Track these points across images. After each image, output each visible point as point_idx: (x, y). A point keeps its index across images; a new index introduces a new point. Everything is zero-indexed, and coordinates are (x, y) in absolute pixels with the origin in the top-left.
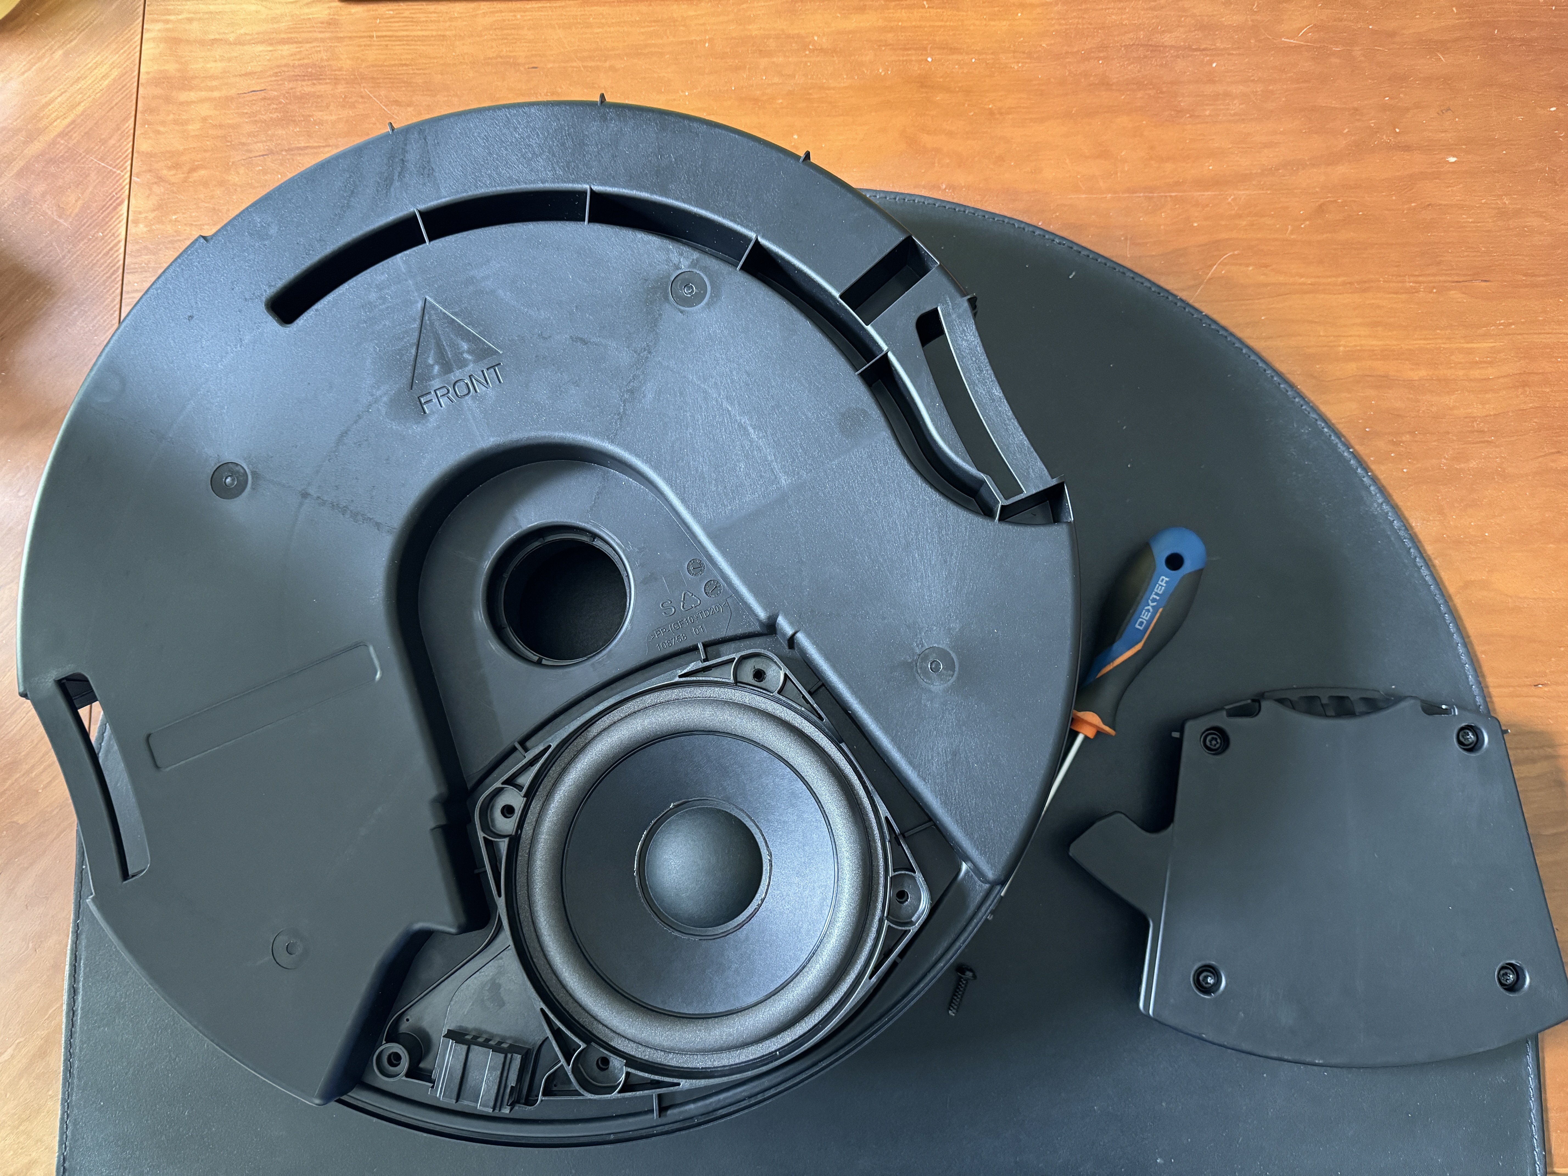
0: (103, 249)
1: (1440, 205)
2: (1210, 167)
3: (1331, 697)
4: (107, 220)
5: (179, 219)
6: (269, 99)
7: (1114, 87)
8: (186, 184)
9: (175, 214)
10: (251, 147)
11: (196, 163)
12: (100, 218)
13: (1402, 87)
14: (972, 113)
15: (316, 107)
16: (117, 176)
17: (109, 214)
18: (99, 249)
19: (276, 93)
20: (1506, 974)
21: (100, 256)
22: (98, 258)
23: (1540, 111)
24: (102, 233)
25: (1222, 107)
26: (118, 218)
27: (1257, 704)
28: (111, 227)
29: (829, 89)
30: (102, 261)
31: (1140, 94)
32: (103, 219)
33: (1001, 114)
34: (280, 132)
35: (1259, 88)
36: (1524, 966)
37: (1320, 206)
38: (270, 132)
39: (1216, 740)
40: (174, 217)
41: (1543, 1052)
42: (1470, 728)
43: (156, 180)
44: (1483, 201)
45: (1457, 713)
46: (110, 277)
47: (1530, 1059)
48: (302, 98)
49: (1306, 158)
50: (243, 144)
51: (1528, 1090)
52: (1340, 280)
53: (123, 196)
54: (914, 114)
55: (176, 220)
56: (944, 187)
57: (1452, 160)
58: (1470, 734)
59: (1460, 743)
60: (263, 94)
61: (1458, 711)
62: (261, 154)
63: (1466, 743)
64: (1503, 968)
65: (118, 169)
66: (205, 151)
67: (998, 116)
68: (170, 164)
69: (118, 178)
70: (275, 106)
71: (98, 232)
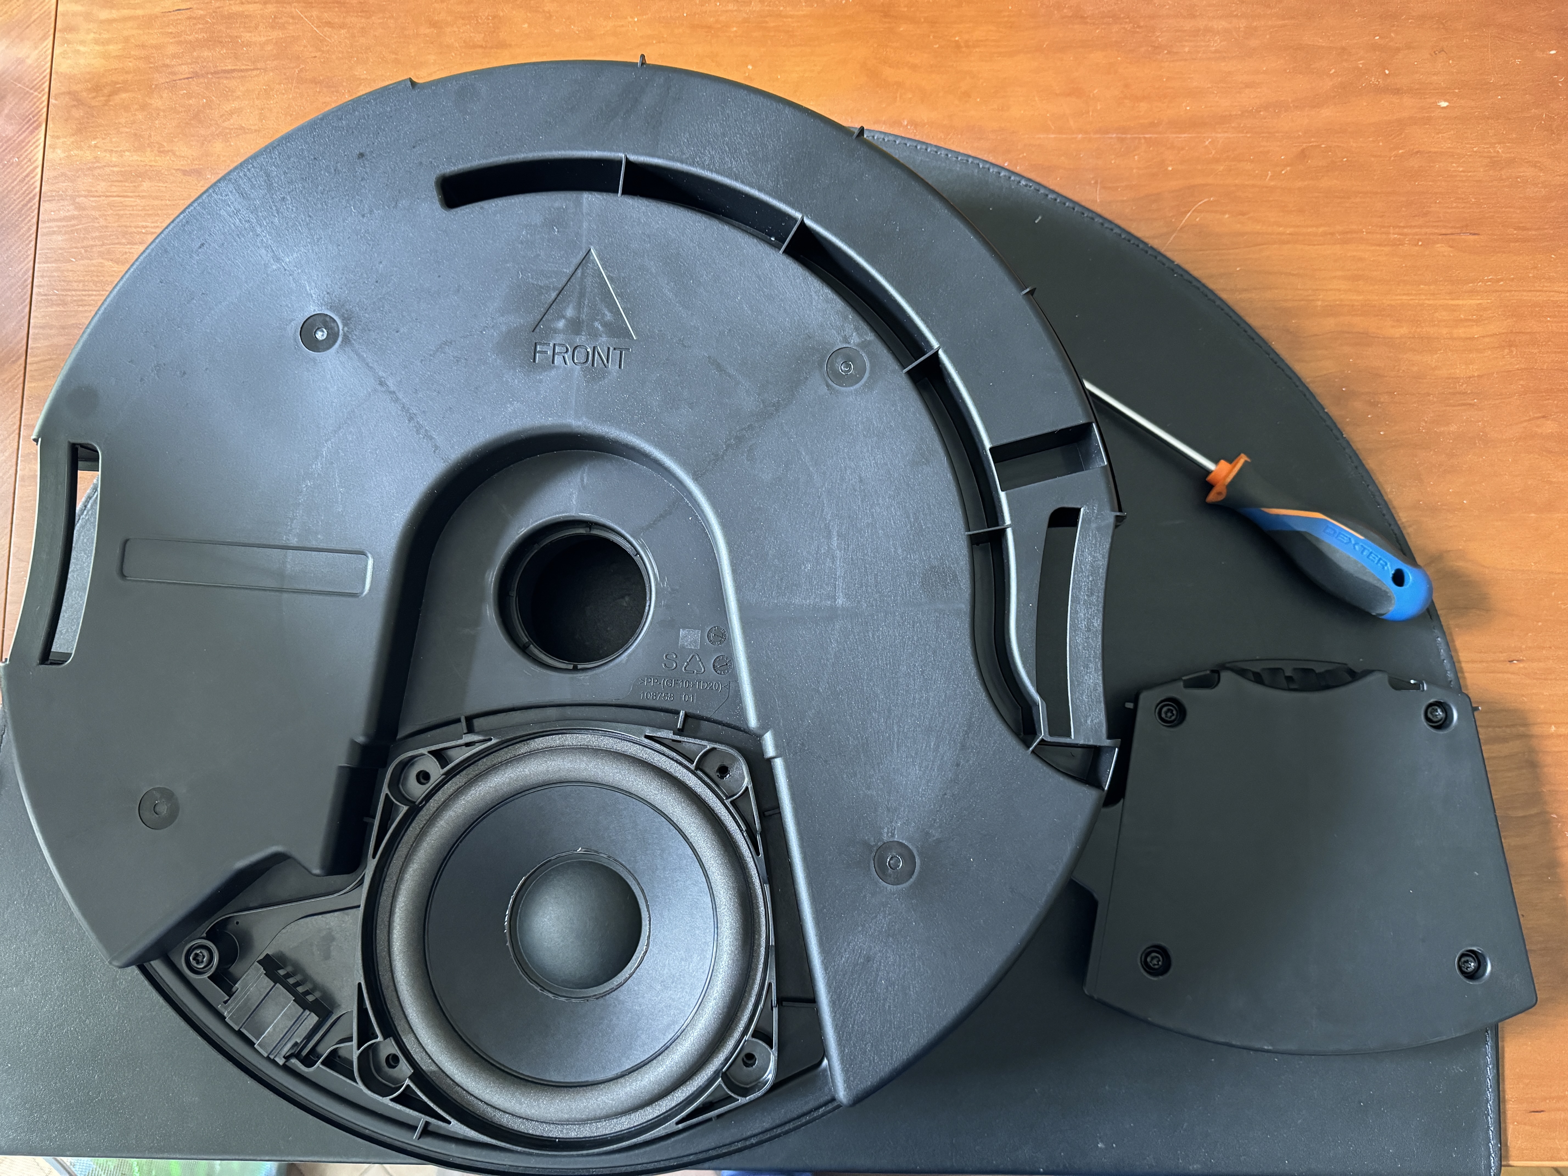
0: (18, 176)
1: (1430, 152)
2: (1186, 107)
3: (1295, 669)
4: (24, 144)
5: (98, 145)
6: (195, 18)
7: (1088, 20)
8: (107, 108)
9: (94, 139)
10: (176, 69)
11: (118, 86)
12: (17, 142)
13: (1394, 26)
14: (937, 46)
15: (245, 27)
16: (33, 98)
17: (25, 138)
18: (14, 174)
19: (202, 12)
20: (1467, 962)
21: (16, 183)
22: (13, 185)
23: (1539, 54)
24: (18, 158)
25: (1203, 44)
26: (35, 143)
27: (1216, 675)
28: (28, 152)
29: (786, 17)
30: (18, 188)
31: (1115, 28)
32: (19, 144)
33: (967, 46)
34: (206, 53)
35: (1242, 24)
36: (1485, 953)
37: (1303, 151)
38: (195, 54)
39: (1172, 712)
40: (93, 143)
41: (1503, 1041)
42: (1439, 704)
43: (75, 103)
44: (1475, 149)
45: (1425, 688)
46: (26, 205)
47: (1489, 1048)
48: (230, 18)
49: (1290, 100)
50: (167, 66)
51: (1485, 1081)
52: (1321, 230)
53: (40, 120)
54: (875, 45)
55: (96, 146)
56: (906, 123)
57: (1444, 104)
58: (1439, 710)
59: (1428, 719)
60: (189, 13)
61: (1427, 687)
62: (186, 76)
63: (1435, 719)
64: (1463, 955)
65: (36, 91)
66: (127, 73)
67: (964, 49)
68: (90, 86)
69: (35, 100)
70: (201, 26)
71: (13, 157)
